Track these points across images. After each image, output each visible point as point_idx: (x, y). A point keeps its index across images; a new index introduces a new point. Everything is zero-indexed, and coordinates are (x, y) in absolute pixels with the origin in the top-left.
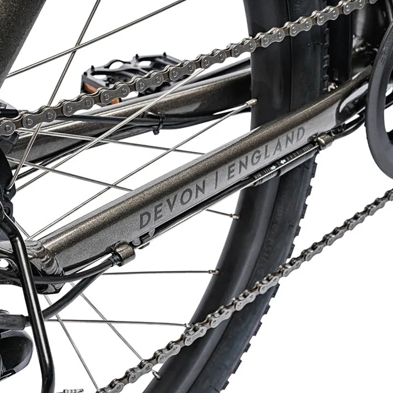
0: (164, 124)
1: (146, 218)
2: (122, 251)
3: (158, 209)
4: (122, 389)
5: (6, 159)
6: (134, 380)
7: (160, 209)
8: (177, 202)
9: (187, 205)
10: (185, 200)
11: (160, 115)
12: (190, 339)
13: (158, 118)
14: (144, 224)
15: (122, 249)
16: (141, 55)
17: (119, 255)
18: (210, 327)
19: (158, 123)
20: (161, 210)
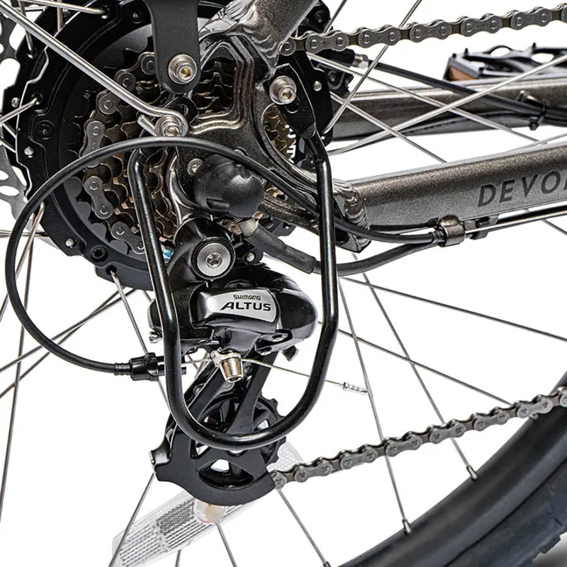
0: (547, 116)
1: (488, 194)
2: (449, 226)
3: (508, 187)
4: (419, 447)
5: (330, 94)
6: (437, 440)
7: (510, 187)
8: (536, 185)
9: (550, 194)
10: (548, 187)
11: (544, 104)
12: (526, 410)
13: (540, 105)
14: (484, 201)
15: (448, 224)
16: (539, 46)
17: (444, 231)
18: (558, 404)
19: (538, 113)
20: (512, 189)
